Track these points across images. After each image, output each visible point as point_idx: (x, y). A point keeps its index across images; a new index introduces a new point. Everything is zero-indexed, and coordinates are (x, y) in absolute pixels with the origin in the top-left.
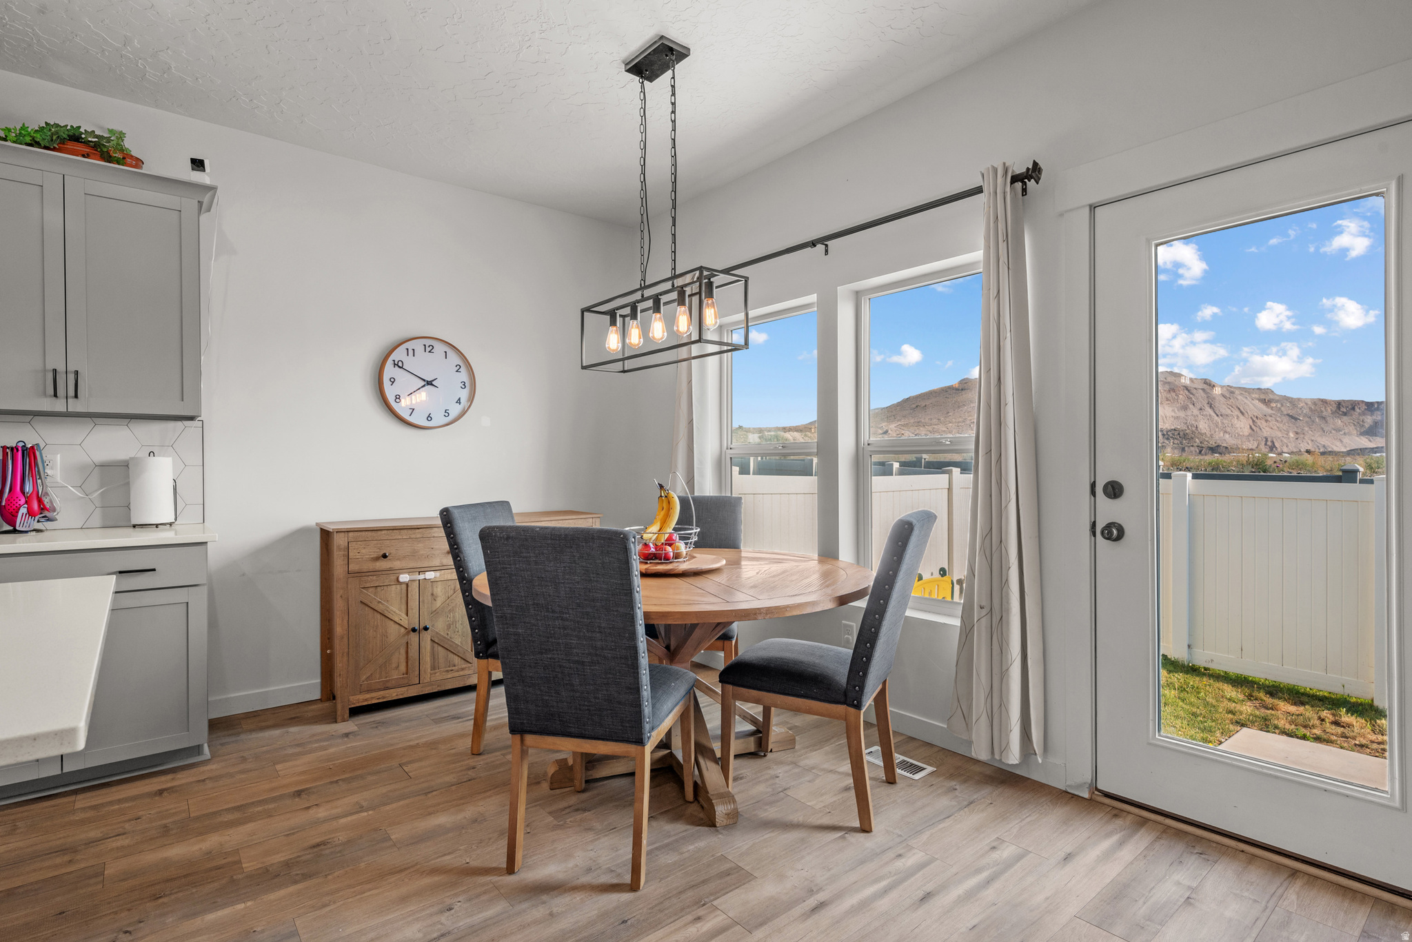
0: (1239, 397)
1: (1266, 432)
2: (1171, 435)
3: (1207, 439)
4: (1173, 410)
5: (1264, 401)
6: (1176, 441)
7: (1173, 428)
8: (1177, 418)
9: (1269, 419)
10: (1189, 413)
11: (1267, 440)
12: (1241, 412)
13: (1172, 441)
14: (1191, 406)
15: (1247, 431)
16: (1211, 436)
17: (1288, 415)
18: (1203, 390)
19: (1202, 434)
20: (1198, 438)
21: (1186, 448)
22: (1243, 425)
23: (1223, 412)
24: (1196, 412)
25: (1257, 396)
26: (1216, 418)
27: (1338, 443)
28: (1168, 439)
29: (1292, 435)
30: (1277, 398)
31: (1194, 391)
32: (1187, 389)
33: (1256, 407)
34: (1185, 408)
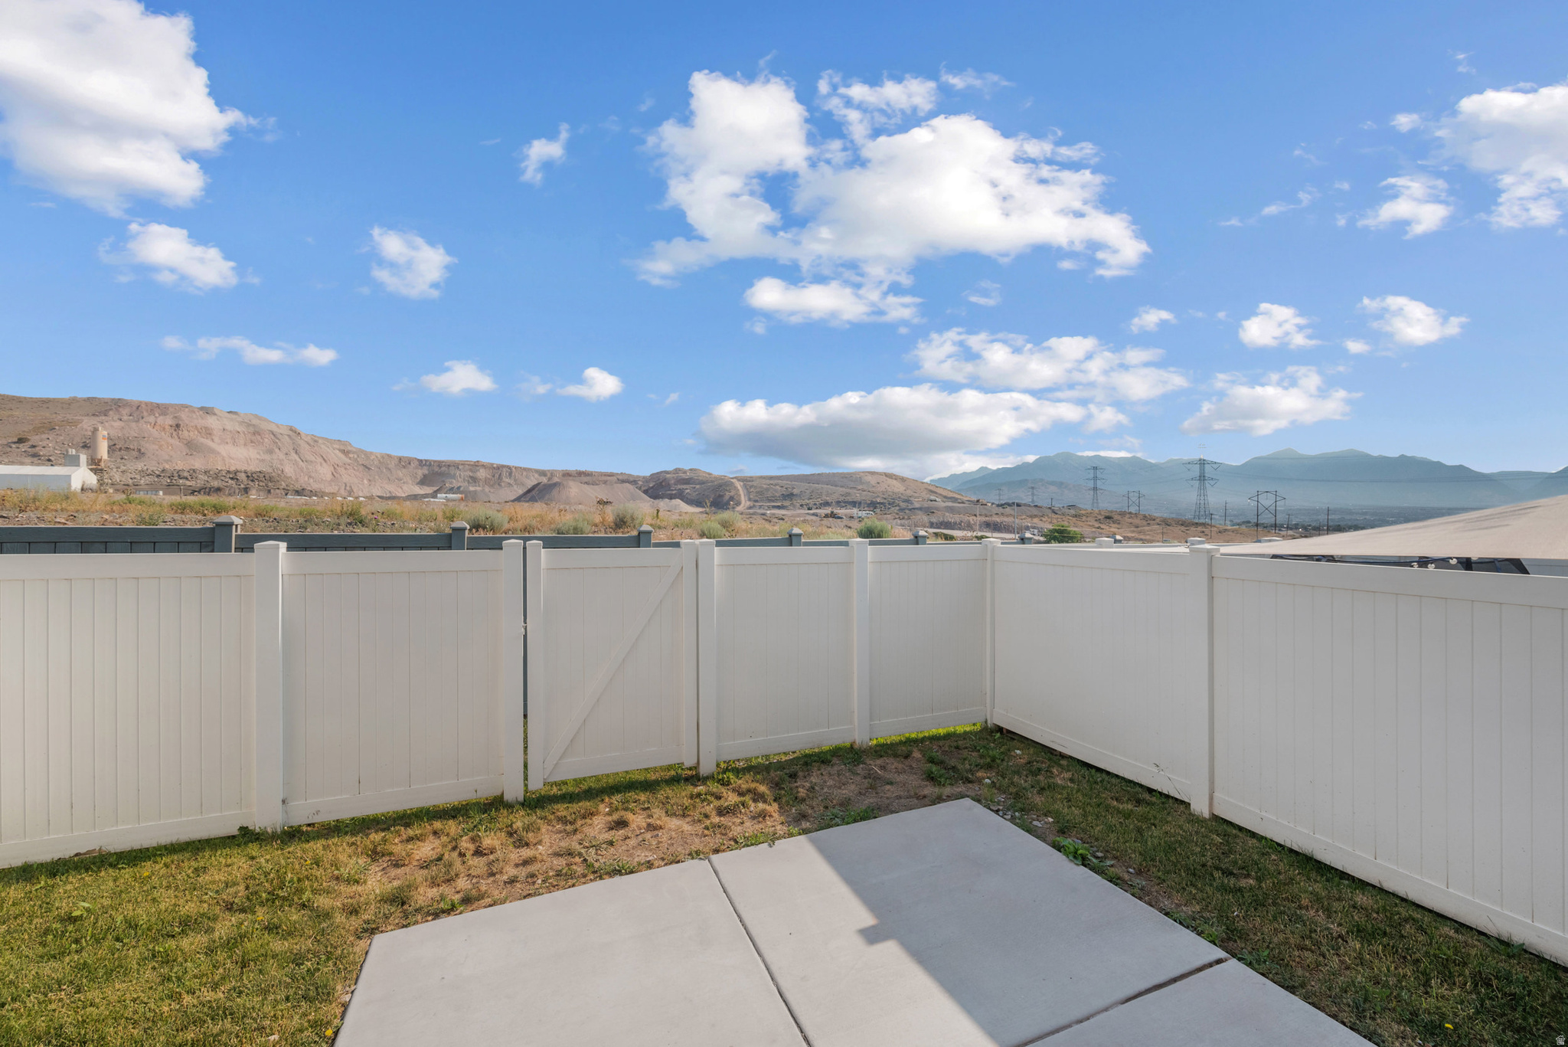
0: (323, 446)
1: (345, 478)
2: (256, 477)
3: (293, 483)
4: (258, 453)
5: (343, 452)
6: (261, 484)
7: (258, 470)
8: (263, 461)
9: (348, 467)
10: (275, 457)
11: (346, 486)
12: (324, 459)
13: (257, 483)
14: (277, 450)
15: (329, 477)
16: (297, 480)
17: (363, 465)
18: (288, 436)
19: (287, 478)
20: (284, 481)
21: (272, 491)
22: (325, 471)
23: (308, 458)
24: (282, 456)
25: (338, 447)
26: (301, 463)
27: (400, 490)
28: (252, 481)
29: (366, 482)
30: (354, 450)
31: (280, 437)
32: (273, 434)
33: (336, 456)
34: (270, 452)
